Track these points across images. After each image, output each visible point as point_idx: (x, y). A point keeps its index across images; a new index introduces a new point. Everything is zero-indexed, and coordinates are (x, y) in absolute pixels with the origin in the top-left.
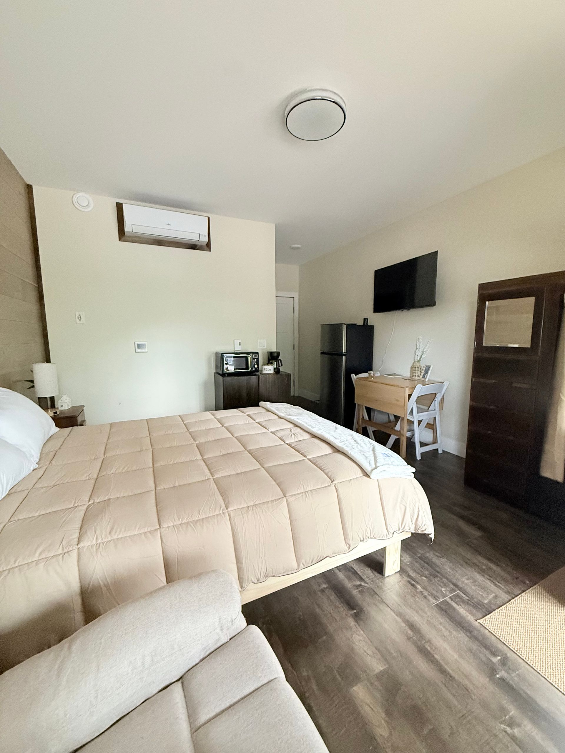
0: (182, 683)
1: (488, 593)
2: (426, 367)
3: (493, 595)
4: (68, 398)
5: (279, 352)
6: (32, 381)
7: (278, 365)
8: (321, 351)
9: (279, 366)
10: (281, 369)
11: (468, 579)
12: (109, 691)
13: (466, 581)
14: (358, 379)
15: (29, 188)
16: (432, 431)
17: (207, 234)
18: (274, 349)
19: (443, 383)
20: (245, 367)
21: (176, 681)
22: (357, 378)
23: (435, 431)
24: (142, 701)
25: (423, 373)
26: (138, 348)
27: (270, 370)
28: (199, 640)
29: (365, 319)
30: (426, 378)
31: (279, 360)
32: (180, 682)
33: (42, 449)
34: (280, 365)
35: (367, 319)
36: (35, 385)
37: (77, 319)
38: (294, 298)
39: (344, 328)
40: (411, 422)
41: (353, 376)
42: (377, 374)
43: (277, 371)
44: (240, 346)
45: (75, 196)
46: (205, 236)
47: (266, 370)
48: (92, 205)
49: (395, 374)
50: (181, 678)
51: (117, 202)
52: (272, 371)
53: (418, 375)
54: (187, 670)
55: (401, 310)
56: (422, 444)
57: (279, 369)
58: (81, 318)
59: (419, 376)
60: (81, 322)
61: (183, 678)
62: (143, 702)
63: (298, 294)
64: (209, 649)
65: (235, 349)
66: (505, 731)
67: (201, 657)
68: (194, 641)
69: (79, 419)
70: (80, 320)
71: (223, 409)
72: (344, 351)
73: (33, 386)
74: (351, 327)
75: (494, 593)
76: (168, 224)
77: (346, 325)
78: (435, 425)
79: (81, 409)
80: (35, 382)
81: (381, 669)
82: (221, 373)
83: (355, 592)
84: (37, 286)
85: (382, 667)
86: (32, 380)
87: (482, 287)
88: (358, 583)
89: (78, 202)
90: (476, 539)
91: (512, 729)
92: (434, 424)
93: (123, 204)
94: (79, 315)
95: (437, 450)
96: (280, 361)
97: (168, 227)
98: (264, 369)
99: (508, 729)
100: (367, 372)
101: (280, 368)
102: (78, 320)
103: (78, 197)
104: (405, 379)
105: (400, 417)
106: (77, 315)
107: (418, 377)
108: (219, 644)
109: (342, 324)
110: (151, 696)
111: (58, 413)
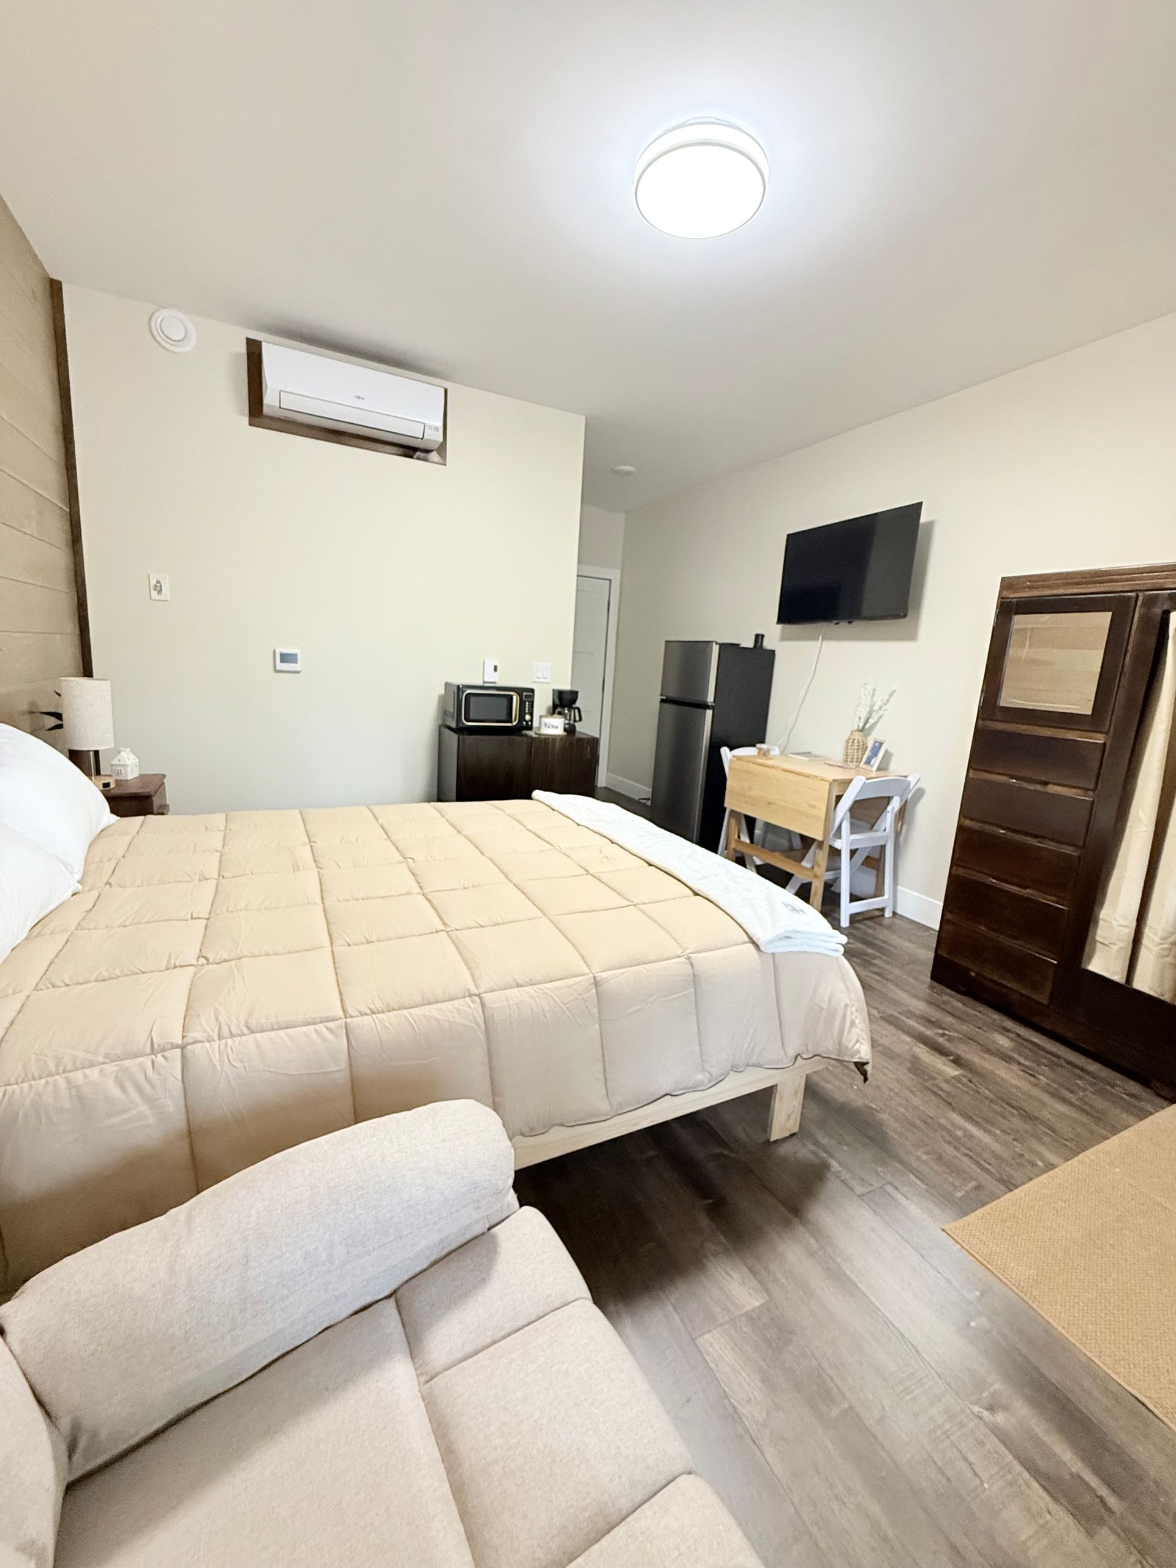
0: (397, 1301)
1: (965, 1179)
2: (876, 742)
3: (974, 1183)
4: (132, 756)
5: (577, 693)
6: (58, 716)
7: (572, 718)
8: (662, 695)
9: (575, 721)
10: (579, 727)
11: (927, 1153)
12: (267, 1302)
13: (924, 1157)
14: (735, 759)
15: (55, 289)
16: (875, 872)
17: (440, 424)
18: (566, 686)
19: (906, 777)
20: (504, 717)
21: (387, 1297)
22: (734, 756)
23: (880, 874)
24: (320, 1329)
25: (868, 753)
26: (282, 661)
27: (557, 727)
28: (435, 1223)
29: (757, 636)
30: (872, 766)
31: (575, 708)
32: (392, 1300)
33: (87, 855)
34: (577, 718)
35: (763, 636)
36: (65, 722)
37: (152, 590)
38: (610, 580)
39: (716, 650)
40: (835, 853)
41: (724, 751)
42: (775, 750)
43: (570, 730)
44: (495, 673)
45: (154, 318)
46: (437, 429)
47: (549, 727)
48: (193, 341)
49: (810, 753)
50: (395, 1292)
51: (250, 337)
52: (560, 731)
53: (858, 758)
54: (406, 1277)
55: (835, 622)
56: (854, 898)
57: (574, 727)
58: (161, 586)
59: (859, 760)
60: (161, 597)
61: (399, 1294)
62: (322, 1331)
63: (618, 572)
64: (450, 1244)
65: (486, 680)
66: (981, 1418)
67: (433, 1258)
68: (426, 1223)
69: (156, 801)
70: (160, 592)
71: (455, 799)
72: (710, 698)
73: (60, 726)
74: (729, 650)
75: (975, 1180)
76: (359, 397)
77: (718, 646)
78: (882, 859)
79: (159, 781)
80: (64, 717)
81: (757, 1304)
82: (453, 725)
83: (711, 1167)
84: (68, 510)
85: (758, 1301)
86: (59, 712)
87: (1007, 584)
88: (717, 1150)
89: (163, 332)
90: (947, 1081)
91: (992, 1414)
92: (880, 860)
93: (263, 344)
94: (158, 582)
95: (883, 910)
96: (577, 711)
97: (359, 404)
98: (543, 726)
99: (986, 1414)
100: (754, 746)
101: (577, 724)
102: (154, 594)
103: (161, 321)
104: (830, 765)
105: (813, 840)
106: (153, 582)
107: (857, 761)
108: (468, 1237)
109: (711, 642)
110: (336, 1321)
111: (112, 786)
